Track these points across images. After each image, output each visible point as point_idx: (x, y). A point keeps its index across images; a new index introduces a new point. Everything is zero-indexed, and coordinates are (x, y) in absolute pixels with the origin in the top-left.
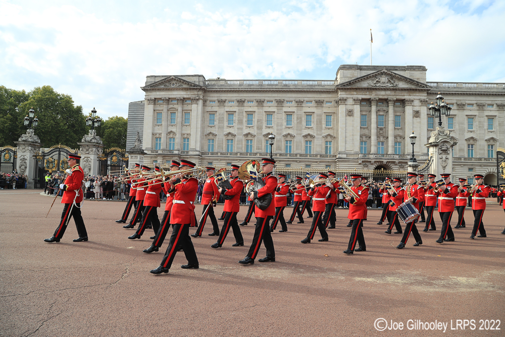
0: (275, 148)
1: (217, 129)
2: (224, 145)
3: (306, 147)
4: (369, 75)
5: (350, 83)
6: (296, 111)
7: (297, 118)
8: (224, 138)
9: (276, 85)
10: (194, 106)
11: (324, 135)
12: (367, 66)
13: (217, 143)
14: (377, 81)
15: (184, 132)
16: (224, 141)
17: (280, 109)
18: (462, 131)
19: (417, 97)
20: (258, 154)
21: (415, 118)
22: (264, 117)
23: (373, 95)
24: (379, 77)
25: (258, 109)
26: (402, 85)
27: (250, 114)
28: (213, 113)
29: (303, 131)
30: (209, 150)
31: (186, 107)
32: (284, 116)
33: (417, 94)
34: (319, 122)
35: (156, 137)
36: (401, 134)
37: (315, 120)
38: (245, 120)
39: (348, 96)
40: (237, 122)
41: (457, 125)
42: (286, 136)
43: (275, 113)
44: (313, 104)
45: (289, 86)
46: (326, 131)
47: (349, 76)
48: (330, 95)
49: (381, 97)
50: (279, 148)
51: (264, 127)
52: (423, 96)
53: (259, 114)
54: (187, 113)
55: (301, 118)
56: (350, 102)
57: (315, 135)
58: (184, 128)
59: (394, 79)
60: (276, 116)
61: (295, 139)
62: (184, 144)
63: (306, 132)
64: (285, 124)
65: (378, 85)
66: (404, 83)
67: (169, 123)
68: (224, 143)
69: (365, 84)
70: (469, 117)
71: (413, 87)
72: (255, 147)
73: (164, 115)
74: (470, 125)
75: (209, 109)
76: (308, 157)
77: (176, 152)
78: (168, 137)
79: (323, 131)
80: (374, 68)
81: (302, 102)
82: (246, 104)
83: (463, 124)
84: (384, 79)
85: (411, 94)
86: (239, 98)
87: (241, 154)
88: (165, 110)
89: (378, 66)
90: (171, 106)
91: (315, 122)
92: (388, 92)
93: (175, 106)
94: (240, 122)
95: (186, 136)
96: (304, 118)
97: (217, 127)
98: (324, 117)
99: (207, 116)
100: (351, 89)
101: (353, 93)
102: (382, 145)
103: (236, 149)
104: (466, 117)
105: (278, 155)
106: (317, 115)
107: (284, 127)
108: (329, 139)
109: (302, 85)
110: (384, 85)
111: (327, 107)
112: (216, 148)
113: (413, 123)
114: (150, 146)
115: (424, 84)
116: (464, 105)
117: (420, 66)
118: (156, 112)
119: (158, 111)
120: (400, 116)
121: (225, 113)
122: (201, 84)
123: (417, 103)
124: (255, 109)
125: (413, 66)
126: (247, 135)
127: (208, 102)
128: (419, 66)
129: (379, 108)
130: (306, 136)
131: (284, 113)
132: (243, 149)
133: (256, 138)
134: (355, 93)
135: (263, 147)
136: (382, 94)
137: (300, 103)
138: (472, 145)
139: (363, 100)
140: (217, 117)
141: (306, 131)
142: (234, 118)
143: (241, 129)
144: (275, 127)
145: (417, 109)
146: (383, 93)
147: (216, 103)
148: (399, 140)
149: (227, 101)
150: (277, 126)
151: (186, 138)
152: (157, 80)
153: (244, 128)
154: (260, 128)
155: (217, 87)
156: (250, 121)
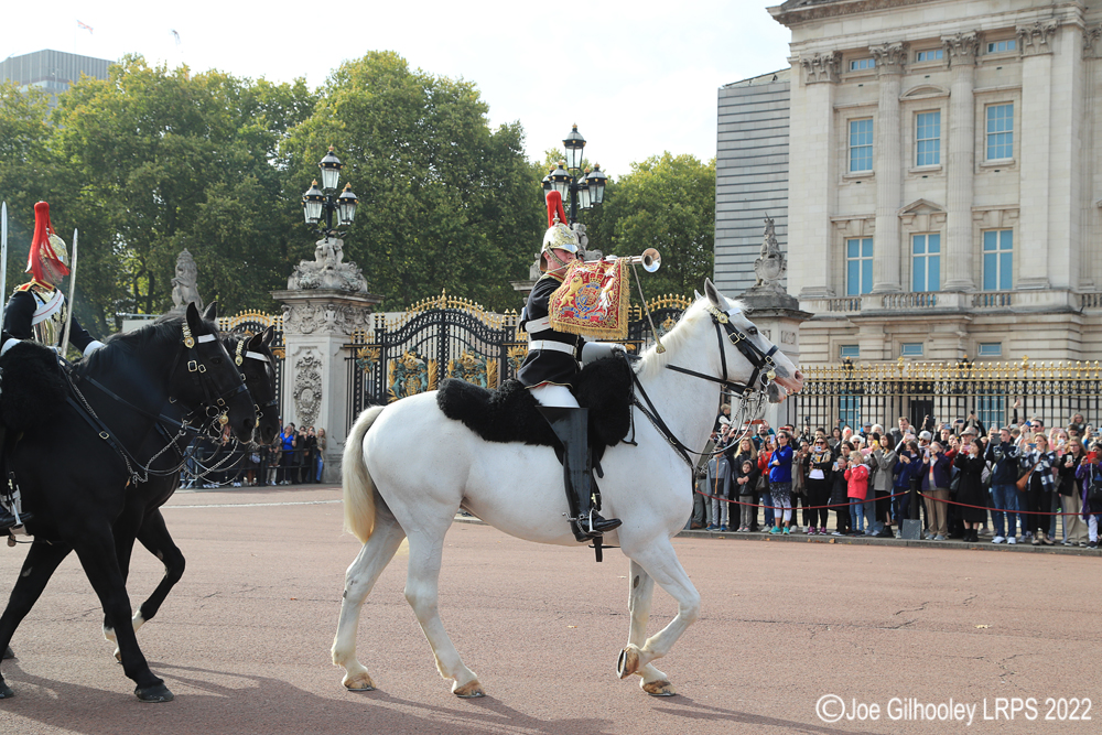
10: (1034, 68)
15: (985, 200)
31: (992, 78)
35: (849, 238)
54: (996, 110)
58: (986, 179)
62: (989, 261)
67: (908, 164)
73: (884, 127)
77: (949, 301)
78: (906, 230)
88: (888, 103)
90: (915, 81)
93: (939, 79)
95: (994, 219)
114: (822, 281)
118: (843, 116)
119: (853, 114)
151: (995, 232)
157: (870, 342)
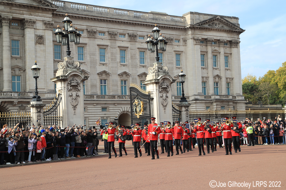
18: (93, 63)
19: (40, 18)
21: (38, 45)
33: (40, 14)
36: (20, 65)
41: (88, 56)
52: (48, 17)
70: (101, 47)
71: (35, 4)
74: (102, 57)
83: (94, 54)
85: (32, 13)
104: (97, 47)
113: (36, 51)
115: (48, 2)
116: (95, 32)
120: (18, 41)
123: (39, 25)
138: (105, 80)
145: (40, 33)
148: (17, 72)
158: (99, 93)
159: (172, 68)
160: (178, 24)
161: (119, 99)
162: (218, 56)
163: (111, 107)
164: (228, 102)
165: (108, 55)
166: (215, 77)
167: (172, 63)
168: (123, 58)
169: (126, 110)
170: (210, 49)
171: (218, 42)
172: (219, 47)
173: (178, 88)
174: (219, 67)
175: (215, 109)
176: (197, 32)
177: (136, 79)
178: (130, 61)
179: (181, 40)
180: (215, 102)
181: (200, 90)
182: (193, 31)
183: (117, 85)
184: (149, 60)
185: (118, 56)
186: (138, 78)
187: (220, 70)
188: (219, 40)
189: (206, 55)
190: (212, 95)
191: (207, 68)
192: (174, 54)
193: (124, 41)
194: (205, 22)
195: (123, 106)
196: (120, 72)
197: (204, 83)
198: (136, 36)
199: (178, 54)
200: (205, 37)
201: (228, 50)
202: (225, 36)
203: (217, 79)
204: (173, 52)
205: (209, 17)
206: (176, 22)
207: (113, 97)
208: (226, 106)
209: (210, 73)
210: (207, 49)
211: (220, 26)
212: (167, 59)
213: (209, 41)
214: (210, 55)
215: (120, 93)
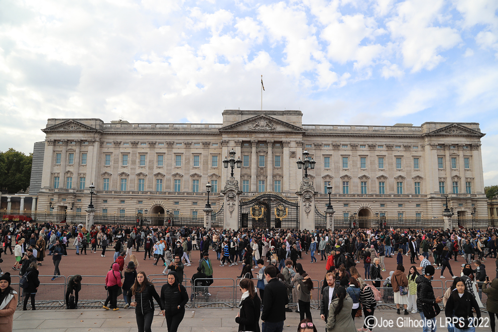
0: (165, 186)
1: (112, 169)
2: (118, 184)
3: (194, 186)
4: (248, 119)
5: (231, 127)
6: (184, 153)
7: (186, 159)
8: (119, 178)
9: (167, 128)
10: (90, 148)
11: (210, 174)
12: (248, 111)
13: (111, 182)
14: (257, 125)
15: (80, 172)
16: (118, 180)
17: (170, 151)
18: (337, 169)
19: (293, 139)
20: (149, 193)
21: (291, 159)
22: (155, 158)
23: (253, 138)
24: (259, 121)
25: (150, 150)
26: (279, 128)
27: (143, 155)
28: (108, 154)
29: (191, 170)
30: (105, 188)
31: (83, 149)
32: (173, 156)
33: (293, 137)
34: (206, 163)
35: (54, 177)
36: (280, 173)
37: (202, 161)
38: (138, 160)
39: (230, 139)
40: (130, 162)
41: (333, 164)
42: (175, 175)
43: (166, 154)
44: (201, 145)
45: (179, 130)
46: (212, 171)
47: (231, 120)
48: (216, 138)
49: (260, 139)
50: (168, 187)
51: (155, 167)
52: (299, 138)
53: (151, 155)
54: (83, 154)
55: (189, 159)
56: (232, 144)
57: (202, 174)
58: (81, 168)
59: (272, 123)
60: (166, 157)
61: (183, 179)
62: (81, 183)
63: (193, 172)
64: (174, 164)
65: (257, 129)
66: (281, 126)
67: (67, 163)
68: (118, 182)
69: (245, 128)
70: (344, 156)
71: (290, 130)
72: (147, 186)
73: (63, 156)
74: (345, 164)
75: (105, 150)
76: (195, 195)
77: (71, 191)
78: (66, 176)
79: (209, 171)
80: (255, 112)
81: (191, 144)
82: (139, 146)
83: (338, 163)
84: (263, 123)
85: (288, 137)
86: (133, 141)
87: (133, 192)
88: (64, 151)
89: (258, 111)
90: (70, 147)
91: (202, 163)
92: (267, 135)
93: (74, 148)
94: (134, 162)
95: (82, 176)
96: (192, 159)
97: (112, 167)
98: (210, 158)
99: (103, 156)
100: (232, 132)
101: (234, 136)
102: (263, 183)
103: (129, 187)
104: (340, 157)
105: (167, 193)
106: (204, 156)
107: (173, 167)
108: (214, 178)
109: (191, 129)
110: (262, 129)
111: (213, 149)
112: (111, 187)
113: (289, 163)
114: (48, 185)
115: (298, 127)
116: (339, 146)
117: (297, 111)
118: (56, 152)
119: (57, 152)
120: (279, 156)
121: (120, 154)
122: (98, 127)
123: (293, 144)
124: (147, 150)
125: (290, 111)
126: (139, 174)
127: (105, 143)
128: (295, 111)
129: (259, 149)
130: (193, 176)
131: (173, 154)
132: (136, 187)
133: (147, 177)
134: (237, 136)
135: (154, 186)
136: (261, 137)
137: (188, 145)
138: (347, 182)
139: (243, 142)
140: (112, 158)
141: (193, 170)
142: (128, 159)
143: (135, 169)
144: (165, 167)
145: (293, 150)
146: (262, 135)
147: (112, 145)
148: (278, 178)
149: (122, 143)
150: (167, 166)
152: (57, 123)
153: (137, 168)
154: (151, 168)
155: (113, 130)
156: (142, 161)
157: (56, 198)
158: (341, 192)
159: (411, 170)
160: (415, 133)
161: (358, 197)
162: (457, 158)
163: (352, 204)
164: (466, 200)
165: (350, 162)
166: (453, 178)
167: (410, 167)
168: (363, 164)
169: (365, 206)
170: (447, 153)
171: (457, 146)
172: (458, 150)
173: (416, 187)
174: (458, 168)
175: (452, 206)
176: (434, 139)
177: (375, 180)
178: (369, 166)
179: (419, 146)
180: (452, 200)
181: (437, 189)
182: (429, 138)
183: (358, 186)
184: (387, 165)
185: (359, 163)
186: (376, 180)
187: (459, 171)
188: (458, 144)
189: (444, 158)
190: (450, 194)
191: (445, 170)
192: (412, 158)
193: (364, 151)
194: (441, 130)
195: (362, 203)
196: (360, 175)
197: (442, 183)
198: (375, 146)
199: (416, 158)
200: (443, 143)
201: (468, 153)
202: (463, 141)
203: (456, 180)
204: (411, 157)
205: (446, 125)
206: (414, 131)
207: (354, 195)
208: (464, 204)
209: (448, 175)
210: (445, 153)
211: (458, 132)
212: (404, 163)
213: (446, 146)
214: (448, 158)
215: (360, 193)
